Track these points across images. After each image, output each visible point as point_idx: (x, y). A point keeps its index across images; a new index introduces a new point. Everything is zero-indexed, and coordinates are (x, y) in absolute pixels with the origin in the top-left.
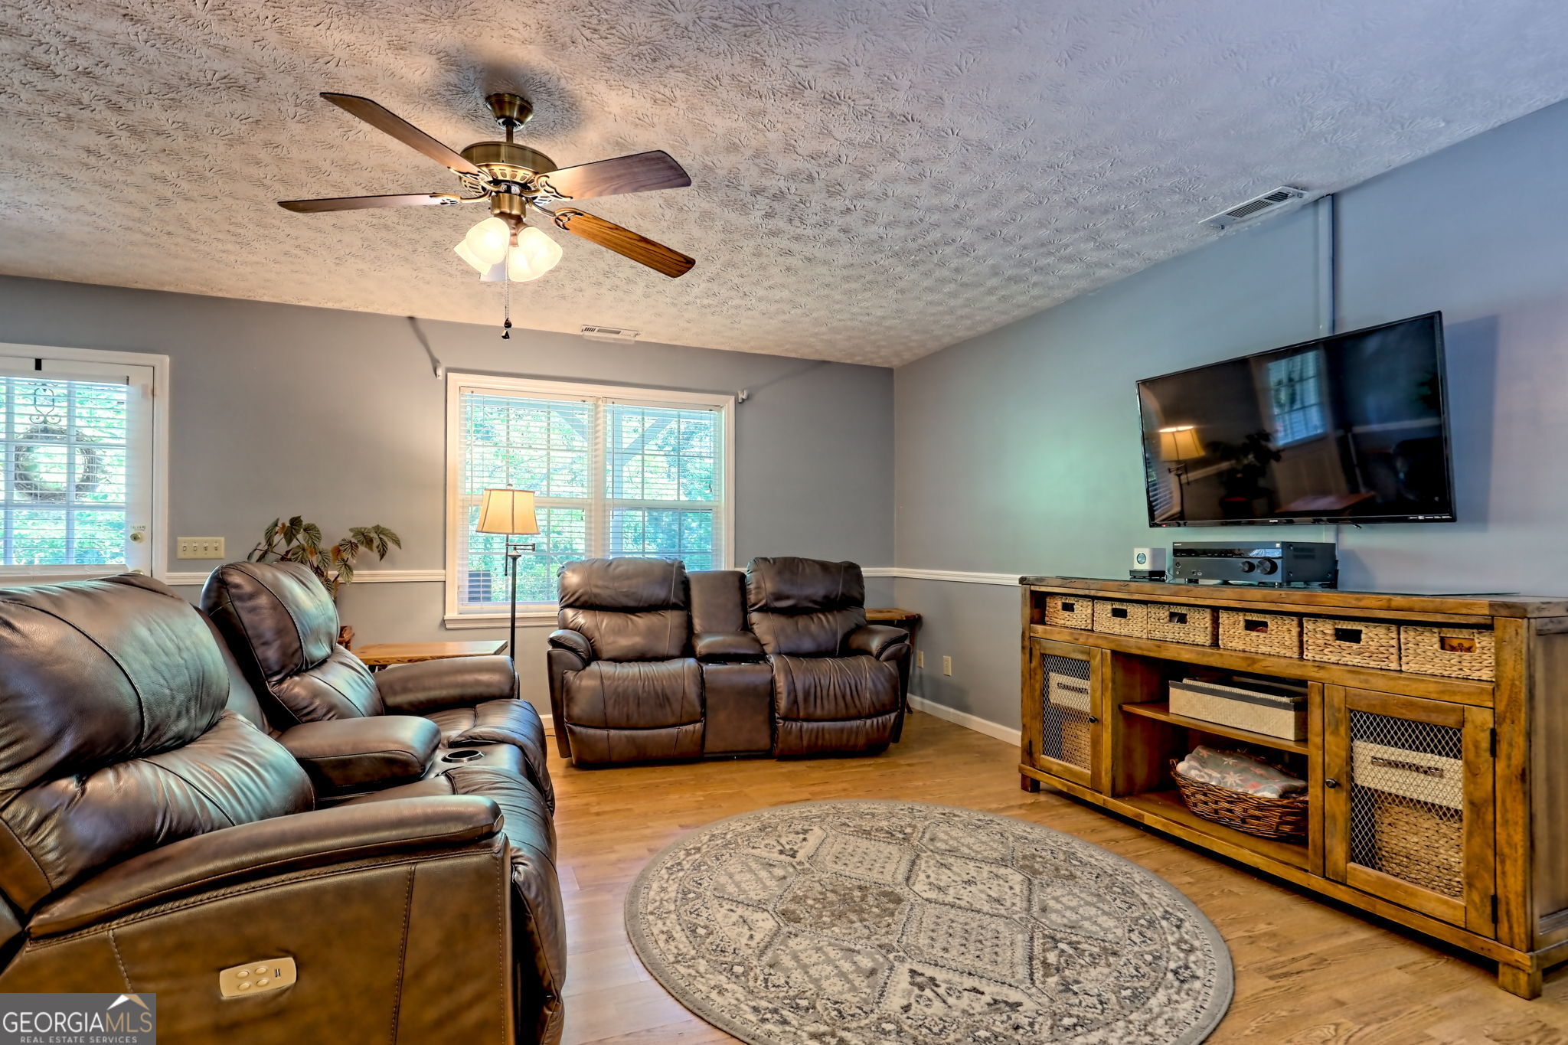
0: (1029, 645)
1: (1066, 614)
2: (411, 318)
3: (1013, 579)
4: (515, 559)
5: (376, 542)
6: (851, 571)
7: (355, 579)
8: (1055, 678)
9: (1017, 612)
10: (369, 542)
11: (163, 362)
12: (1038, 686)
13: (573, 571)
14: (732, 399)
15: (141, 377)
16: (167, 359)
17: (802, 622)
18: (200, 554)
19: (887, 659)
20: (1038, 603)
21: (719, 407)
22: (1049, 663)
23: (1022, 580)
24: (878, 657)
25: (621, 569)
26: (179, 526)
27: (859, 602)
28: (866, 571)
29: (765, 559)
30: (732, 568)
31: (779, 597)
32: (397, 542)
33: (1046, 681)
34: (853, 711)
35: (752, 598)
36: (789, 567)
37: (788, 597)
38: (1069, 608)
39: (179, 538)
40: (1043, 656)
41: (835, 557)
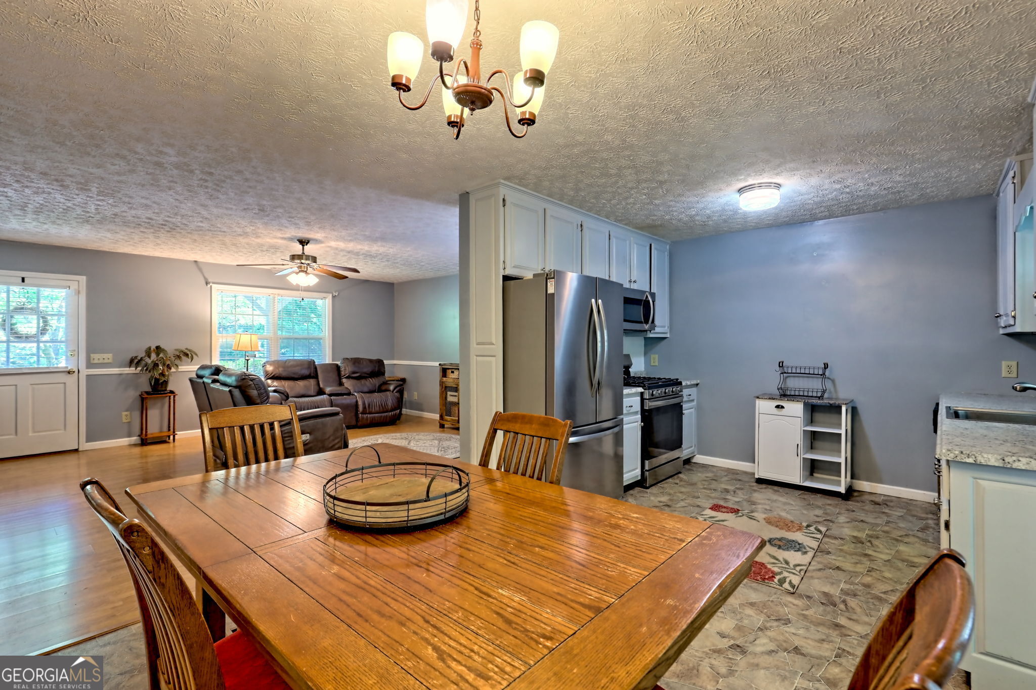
0: (442, 383)
1: (452, 374)
2: (196, 262)
3: (437, 364)
4: (248, 360)
5: (190, 355)
6: (380, 363)
7: (179, 370)
8: (449, 393)
9: (438, 374)
10: (187, 355)
11: (83, 279)
12: (444, 396)
13: (271, 365)
14: (331, 296)
15: (74, 286)
16: (84, 278)
17: (363, 381)
18: (101, 361)
19: (396, 392)
20: (444, 371)
21: (325, 298)
22: (448, 389)
23: (440, 364)
24: (393, 392)
25: (290, 364)
26: (90, 350)
27: (383, 374)
28: (386, 362)
29: (347, 359)
30: (331, 362)
31: (354, 373)
32: (196, 355)
33: (446, 394)
34: (385, 410)
35: (343, 373)
36: (356, 361)
37: (357, 373)
38: (453, 372)
39: (92, 355)
40: (446, 387)
41: (374, 358)
